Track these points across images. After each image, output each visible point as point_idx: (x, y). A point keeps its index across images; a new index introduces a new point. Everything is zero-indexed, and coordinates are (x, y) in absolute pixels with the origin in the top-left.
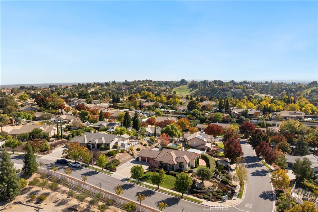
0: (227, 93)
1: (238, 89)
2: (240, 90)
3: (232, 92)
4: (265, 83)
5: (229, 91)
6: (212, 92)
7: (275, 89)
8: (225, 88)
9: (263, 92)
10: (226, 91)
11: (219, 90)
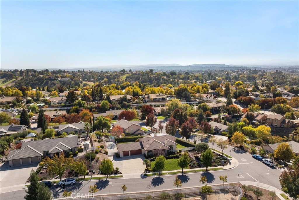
0: (55, 82)
1: (66, 78)
2: (68, 79)
3: (60, 81)
4: (78, 71)
5: (57, 80)
6: (39, 82)
7: (95, 77)
8: (52, 77)
9: (85, 79)
10: (54, 80)
11: (46, 79)
